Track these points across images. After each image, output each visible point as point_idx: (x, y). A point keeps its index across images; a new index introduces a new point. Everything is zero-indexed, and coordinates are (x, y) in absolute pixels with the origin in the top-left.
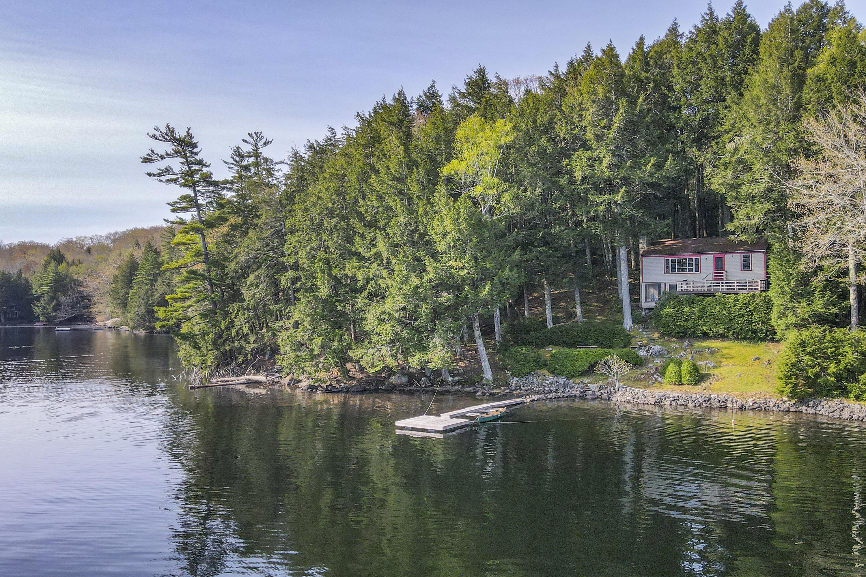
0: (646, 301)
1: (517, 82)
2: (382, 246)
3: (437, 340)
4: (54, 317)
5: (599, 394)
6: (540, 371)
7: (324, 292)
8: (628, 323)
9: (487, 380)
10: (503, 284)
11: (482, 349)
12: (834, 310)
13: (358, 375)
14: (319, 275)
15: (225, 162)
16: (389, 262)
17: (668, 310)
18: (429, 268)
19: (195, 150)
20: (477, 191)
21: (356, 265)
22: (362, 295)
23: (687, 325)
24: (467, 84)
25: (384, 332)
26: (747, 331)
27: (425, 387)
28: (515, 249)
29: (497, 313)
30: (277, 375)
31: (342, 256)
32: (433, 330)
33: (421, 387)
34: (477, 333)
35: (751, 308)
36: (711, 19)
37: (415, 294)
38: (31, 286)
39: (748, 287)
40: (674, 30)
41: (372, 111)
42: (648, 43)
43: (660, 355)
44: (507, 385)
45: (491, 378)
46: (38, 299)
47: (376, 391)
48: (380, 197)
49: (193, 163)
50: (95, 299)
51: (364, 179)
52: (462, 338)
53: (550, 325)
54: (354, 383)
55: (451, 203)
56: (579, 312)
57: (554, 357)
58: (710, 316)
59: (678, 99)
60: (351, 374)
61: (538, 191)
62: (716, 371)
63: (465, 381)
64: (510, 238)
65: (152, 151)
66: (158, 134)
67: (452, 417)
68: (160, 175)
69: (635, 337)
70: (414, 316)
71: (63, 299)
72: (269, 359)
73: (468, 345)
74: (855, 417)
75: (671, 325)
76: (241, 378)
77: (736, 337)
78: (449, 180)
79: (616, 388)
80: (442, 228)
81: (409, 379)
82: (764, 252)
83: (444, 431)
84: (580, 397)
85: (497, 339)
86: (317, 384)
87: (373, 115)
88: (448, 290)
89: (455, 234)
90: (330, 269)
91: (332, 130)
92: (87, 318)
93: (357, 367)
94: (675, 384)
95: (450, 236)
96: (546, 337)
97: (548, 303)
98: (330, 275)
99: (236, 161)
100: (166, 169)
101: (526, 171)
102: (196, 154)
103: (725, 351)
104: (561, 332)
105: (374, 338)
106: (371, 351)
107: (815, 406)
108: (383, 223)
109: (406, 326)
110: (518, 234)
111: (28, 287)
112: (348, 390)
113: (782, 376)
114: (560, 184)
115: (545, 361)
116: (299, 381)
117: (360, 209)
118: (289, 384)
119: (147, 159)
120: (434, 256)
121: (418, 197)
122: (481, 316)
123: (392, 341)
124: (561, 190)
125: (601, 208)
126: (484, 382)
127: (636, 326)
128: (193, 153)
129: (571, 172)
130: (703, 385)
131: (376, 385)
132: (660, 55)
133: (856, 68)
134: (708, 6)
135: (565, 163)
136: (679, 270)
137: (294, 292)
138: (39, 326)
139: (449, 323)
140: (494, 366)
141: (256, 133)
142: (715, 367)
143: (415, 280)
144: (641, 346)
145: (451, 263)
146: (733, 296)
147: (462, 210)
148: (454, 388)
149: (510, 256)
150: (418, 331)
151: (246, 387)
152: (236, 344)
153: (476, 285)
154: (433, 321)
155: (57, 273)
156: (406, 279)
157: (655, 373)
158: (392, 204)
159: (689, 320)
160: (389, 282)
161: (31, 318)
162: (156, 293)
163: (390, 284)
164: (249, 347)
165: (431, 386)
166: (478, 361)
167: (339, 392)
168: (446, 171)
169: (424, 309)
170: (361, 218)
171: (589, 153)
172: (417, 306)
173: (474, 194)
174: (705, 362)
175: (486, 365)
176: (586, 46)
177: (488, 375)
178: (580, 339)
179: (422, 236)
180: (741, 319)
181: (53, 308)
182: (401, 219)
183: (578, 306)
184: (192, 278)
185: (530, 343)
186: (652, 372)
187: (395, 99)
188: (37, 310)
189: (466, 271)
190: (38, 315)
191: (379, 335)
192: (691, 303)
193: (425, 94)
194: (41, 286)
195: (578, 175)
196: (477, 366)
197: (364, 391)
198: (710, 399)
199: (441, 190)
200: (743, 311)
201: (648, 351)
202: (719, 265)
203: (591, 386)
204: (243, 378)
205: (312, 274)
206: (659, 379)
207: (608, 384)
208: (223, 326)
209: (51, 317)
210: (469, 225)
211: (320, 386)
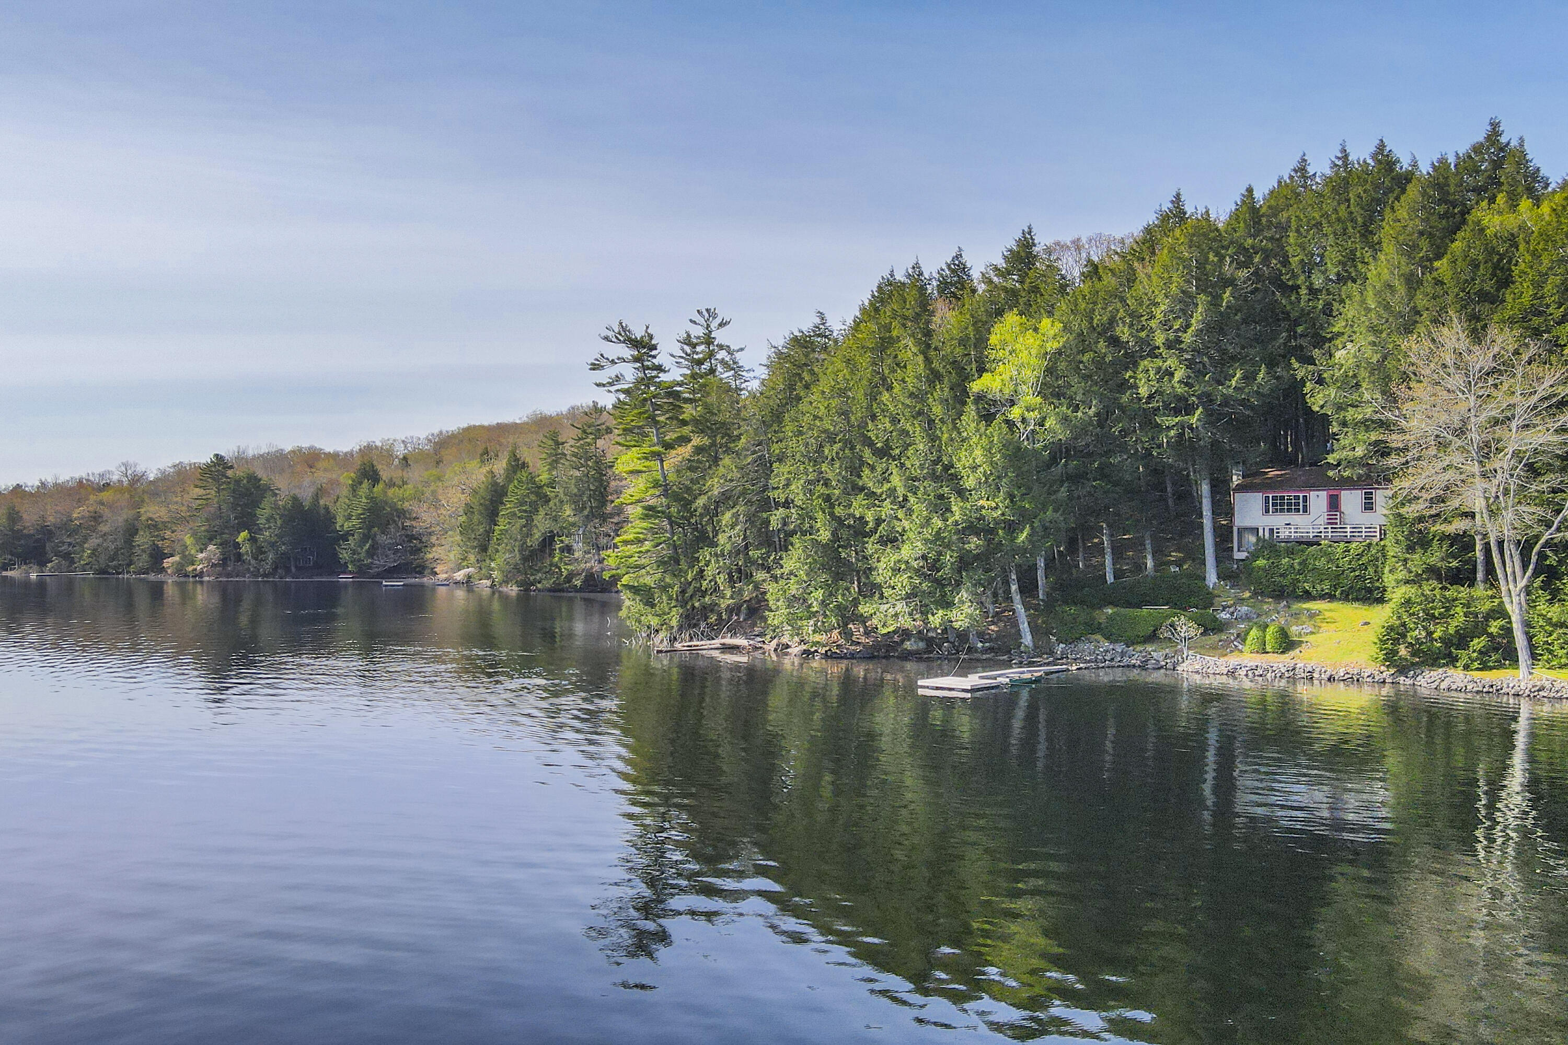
0: (1239, 550)
1: (1077, 245)
2: (896, 481)
3: (964, 594)
4: (369, 566)
5: (1163, 663)
6: (1092, 636)
7: (824, 535)
8: (1212, 578)
9: (1026, 646)
10: (1045, 528)
11: (1019, 607)
12: (1455, 564)
13: (863, 640)
14: (820, 515)
15: (672, 355)
16: (906, 499)
17: (1261, 562)
18: (954, 508)
19: (653, 353)
20: (1015, 413)
21: (864, 502)
22: (872, 539)
23: (1285, 582)
24: (1005, 257)
25: (900, 585)
26: (1360, 590)
27: (948, 655)
28: (1062, 482)
29: (1041, 563)
30: (759, 639)
31: (845, 492)
32: (958, 584)
33: (943, 654)
34: (1014, 588)
35: (1365, 560)
36: (1346, 164)
37: (937, 540)
38: (335, 518)
39: (1364, 534)
40: (1302, 169)
41: (875, 289)
42: (1258, 195)
43: (1247, 618)
44: (1051, 653)
45: (1031, 645)
46: (345, 537)
47: (887, 657)
48: (894, 420)
49: (648, 368)
50: (433, 539)
51: (873, 397)
52: (995, 595)
53: (1110, 578)
54: (859, 648)
55: (983, 429)
56: (1150, 563)
57: (1110, 618)
58: (1313, 570)
59: (1294, 276)
60: (854, 638)
61: (1091, 412)
62: (1310, 638)
63: (999, 649)
64: (1057, 470)
65: (602, 355)
66: (610, 334)
67: (981, 678)
68: (611, 384)
69: (1220, 596)
70: (935, 566)
71: (382, 539)
72: (745, 620)
73: (1003, 605)
74: (1454, 687)
75: (1263, 580)
76: (713, 642)
77: (1346, 597)
78: (980, 398)
79: (1184, 656)
80: (971, 460)
81: (927, 644)
83: (972, 691)
84: (1140, 666)
85: (1041, 597)
86: (812, 650)
87: (876, 294)
88: (977, 535)
89: (986, 468)
90: (832, 506)
91: (821, 315)
92: (415, 568)
93: (862, 630)
94: (1258, 652)
95: (981, 469)
96: (1104, 595)
97: (1108, 551)
98: (832, 514)
99: (686, 354)
100: (617, 376)
101: (1078, 388)
102: (654, 357)
103: (1327, 614)
104: (1124, 588)
105: (887, 592)
106: (884, 607)
107: (1415, 677)
108: (897, 451)
109: (926, 577)
110: (1066, 465)
111: (330, 518)
112: (852, 656)
113: (1376, 641)
114: (1122, 401)
115: (1100, 624)
116: (788, 646)
117: (869, 434)
118: (776, 650)
119: (594, 364)
120: (961, 493)
121: (942, 420)
122: (1019, 566)
123: (908, 596)
124: (1122, 409)
125: (1172, 433)
126: (1022, 648)
127: (1221, 583)
128: (650, 356)
129: (1135, 387)
130: (1292, 653)
131: (887, 650)
132: (1275, 211)
133: (1479, 270)
134: (1340, 147)
135: (1128, 375)
136: (1282, 510)
137: (786, 535)
138: (344, 578)
139: (979, 575)
140: (1034, 630)
141: (708, 310)
142: (1312, 633)
143: (937, 522)
144: (1224, 608)
145: (981, 502)
146: (1342, 545)
147: (996, 439)
148: (985, 657)
149: (1056, 492)
150: (939, 583)
151: (722, 653)
152: (707, 599)
153: (1011, 528)
154: (960, 572)
155: (371, 499)
156: (928, 522)
157: (1235, 640)
158: (908, 427)
159: (1287, 575)
160: (906, 524)
161: (337, 567)
162: (535, 531)
163: (907, 528)
164: (724, 604)
165: (955, 654)
166: (1015, 624)
167: (842, 658)
168: (976, 387)
169: (948, 557)
170: (870, 444)
171: (1159, 362)
172: (940, 554)
173: (1011, 417)
174: (1301, 627)
175: (1024, 627)
176: (1174, 194)
177: (1027, 639)
178: (1148, 598)
179: (947, 468)
180: (1352, 574)
181: (367, 551)
182: (921, 447)
183: (1149, 557)
184: (652, 516)
185: (1083, 602)
186: (1232, 638)
187: (909, 276)
188: (345, 555)
189: (1000, 512)
190: (346, 563)
191: (893, 588)
192: (1290, 553)
193: (949, 266)
194: (349, 518)
195: (1144, 391)
196: (1013, 631)
197: (872, 658)
198: (1294, 669)
199: (971, 410)
200: (1354, 564)
201: (1232, 614)
202: (1334, 504)
203: (1154, 654)
204: (717, 642)
205: (807, 513)
206: (1240, 647)
207: (1176, 652)
208: (689, 578)
209: (364, 565)
210: (1004, 456)
211: (816, 651)
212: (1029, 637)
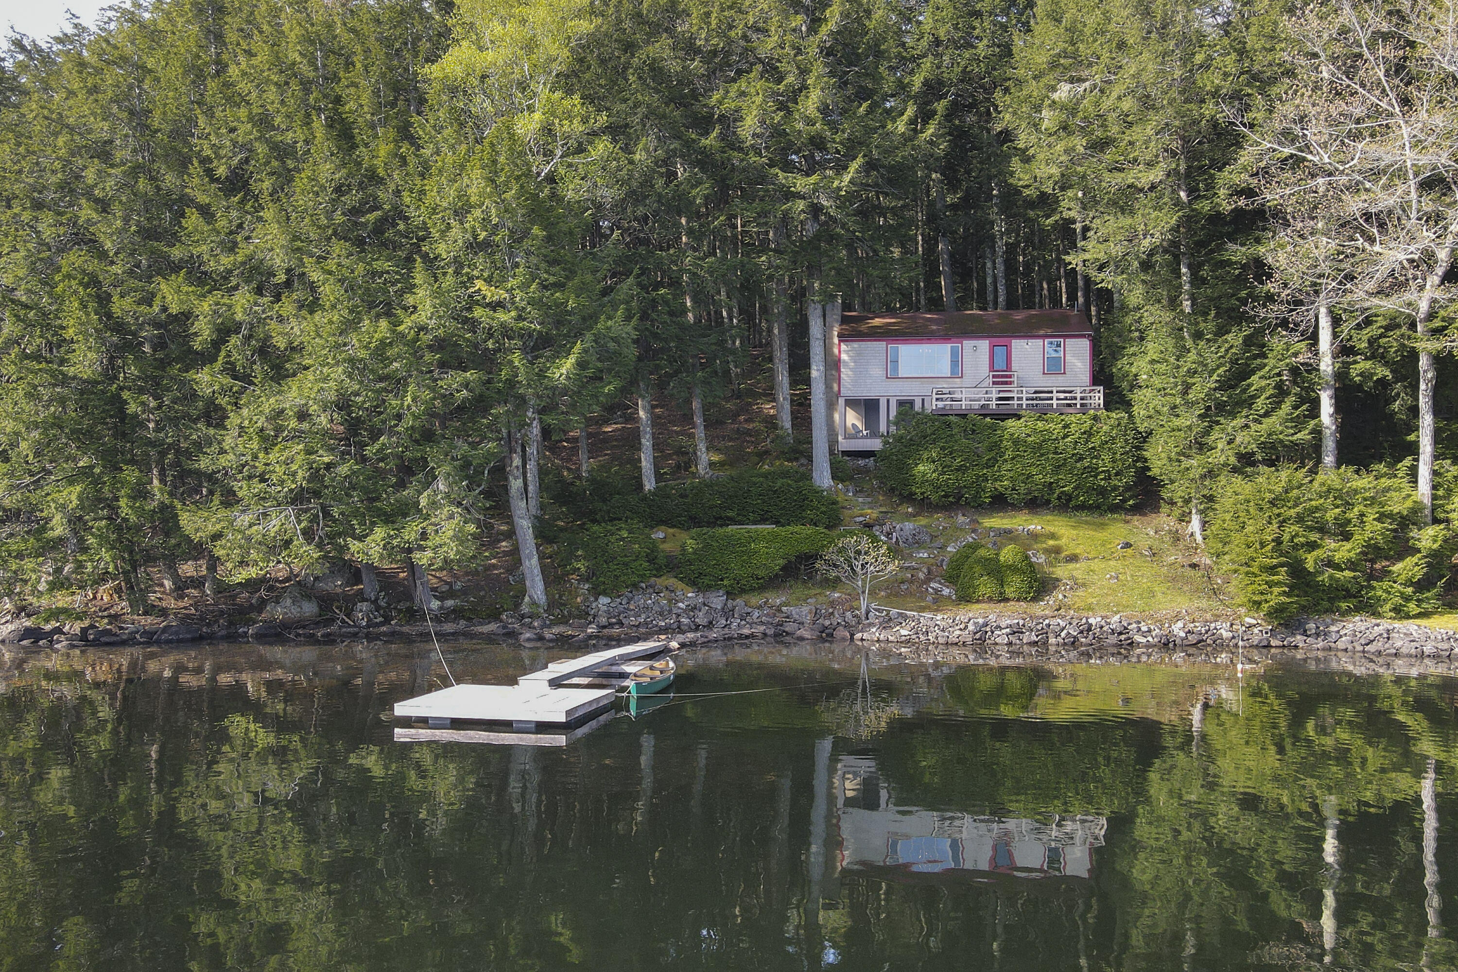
0: (845, 437)
5: (821, 626)
6: (659, 581)
8: (824, 479)
9: (532, 603)
23: (964, 480)
27: (368, 626)
35: (1096, 441)
43: (921, 542)
44: (585, 615)
45: (543, 598)
47: (232, 638)
53: (651, 482)
54: (163, 621)
56: (704, 457)
58: (1013, 459)
62: (1059, 571)
63: (474, 610)
69: (845, 508)
77: (1071, 507)
81: (320, 607)
82: (1089, 335)
84: (771, 635)
86: (48, 627)
94: (990, 599)
96: (650, 507)
97: (647, 432)
112: (151, 638)
126: (524, 607)
127: (840, 486)
129: (730, 121)
130: (1051, 599)
131: (231, 624)
157: (930, 578)
159: (967, 468)
165: (382, 624)
166: (516, 562)
167: (122, 642)
175: (532, 565)
177: (536, 591)
180: (1078, 465)
183: (702, 446)
186: (921, 576)
196: (512, 576)
197: (198, 640)
200: (1080, 448)
201: (890, 536)
202: (999, 360)
206: (948, 591)
211: (58, 631)
212: (540, 585)
